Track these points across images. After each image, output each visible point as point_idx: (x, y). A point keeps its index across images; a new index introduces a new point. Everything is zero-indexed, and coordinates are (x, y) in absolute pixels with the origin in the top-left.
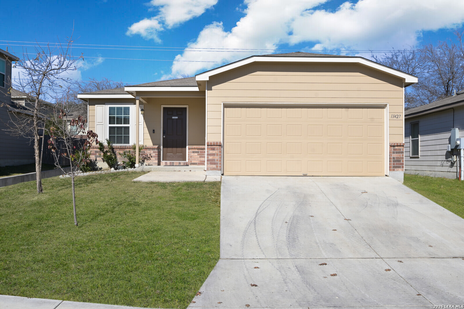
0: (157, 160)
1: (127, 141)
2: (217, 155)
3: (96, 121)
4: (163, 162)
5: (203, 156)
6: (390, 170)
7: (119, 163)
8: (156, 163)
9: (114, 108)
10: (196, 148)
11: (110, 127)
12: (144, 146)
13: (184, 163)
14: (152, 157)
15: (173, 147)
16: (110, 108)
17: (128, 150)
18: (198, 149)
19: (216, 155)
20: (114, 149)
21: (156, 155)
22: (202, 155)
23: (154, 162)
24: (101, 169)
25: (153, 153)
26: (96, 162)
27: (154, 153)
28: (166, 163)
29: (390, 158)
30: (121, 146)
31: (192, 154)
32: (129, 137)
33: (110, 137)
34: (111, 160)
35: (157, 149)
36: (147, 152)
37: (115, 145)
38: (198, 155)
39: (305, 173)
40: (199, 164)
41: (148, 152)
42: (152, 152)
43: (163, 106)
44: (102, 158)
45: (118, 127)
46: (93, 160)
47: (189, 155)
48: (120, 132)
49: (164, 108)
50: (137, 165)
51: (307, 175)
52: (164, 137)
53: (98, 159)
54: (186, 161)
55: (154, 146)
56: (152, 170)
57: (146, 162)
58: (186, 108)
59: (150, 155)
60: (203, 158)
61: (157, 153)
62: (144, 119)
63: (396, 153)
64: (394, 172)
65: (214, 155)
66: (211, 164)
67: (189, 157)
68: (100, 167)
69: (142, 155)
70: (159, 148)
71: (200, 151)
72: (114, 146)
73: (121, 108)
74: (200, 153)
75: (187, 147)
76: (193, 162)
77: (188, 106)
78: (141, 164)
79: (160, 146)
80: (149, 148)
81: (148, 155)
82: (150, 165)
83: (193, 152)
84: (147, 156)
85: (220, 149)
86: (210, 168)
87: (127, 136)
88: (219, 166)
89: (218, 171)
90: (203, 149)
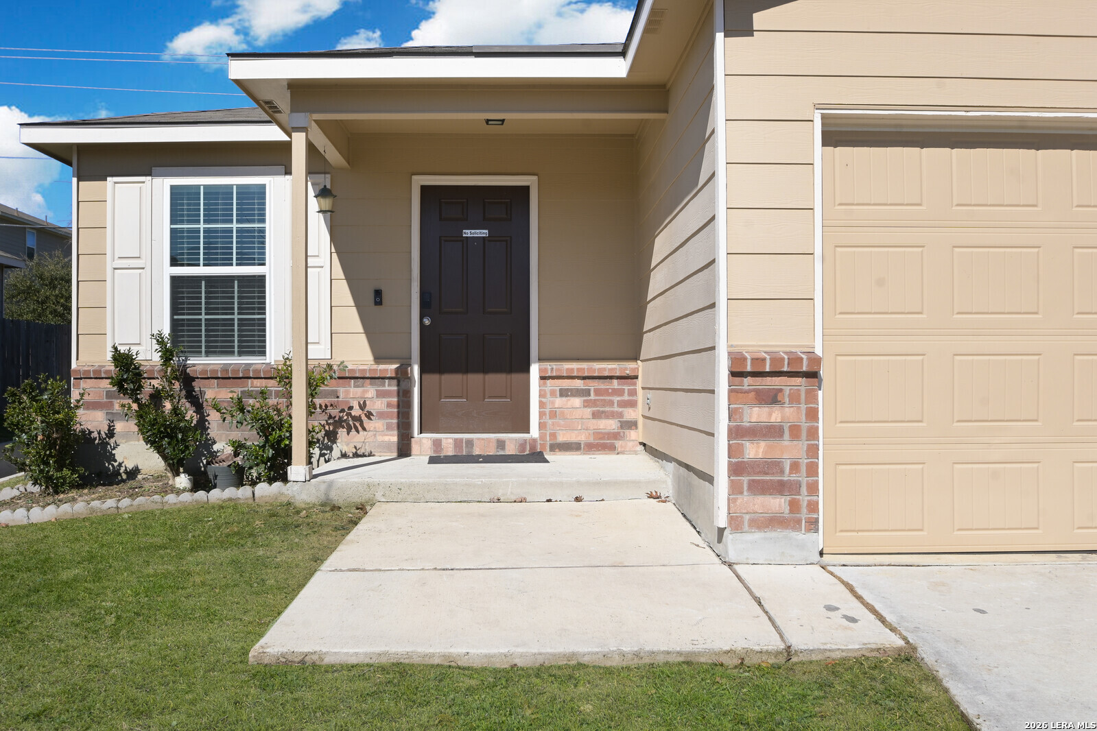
0: (396, 432)
1: (254, 341)
2: (795, 432)
3: (109, 252)
4: (423, 442)
5: (607, 409)
7: (215, 447)
8: (389, 443)
9: (193, 192)
10: (575, 374)
11: (175, 281)
12: (335, 367)
13: (523, 445)
14: (369, 415)
15: (466, 369)
16: (176, 192)
17: (258, 384)
18: (584, 378)
19: (787, 435)
20: (193, 379)
21: (389, 405)
22: (604, 406)
23: (380, 438)
24: (133, 473)
25: (378, 396)
26: (112, 441)
27: (380, 401)
28: (437, 444)
30: (225, 368)
31: (559, 402)
32: (262, 323)
33: (175, 324)
34: (172, 436)
35: (395, 382)
36: (347, 392)
37: (198, 362)
38: (586, 404)
40: (592, 448)
41: (351, 394)
42: (370, 391)
43: (420, 181)
44: (135, 427)
45: (211, 280)
46: (95, 435)
47: (542, 405)
48: (222, 303)
49: (425, 190)
50: (297, 471)
52: (427, 322)
53: (119, 427)
54: (528, 431)
55: (382, 367)
56: (379, 496)
57: (345, 441)
58: (525, 190)
59: (362, 406)
60: (607, 417)
61: (395, 399)
62: (333, 239)
65: (771, 432)
66: (759, 488)
67: (541, 415)
68: (130, 466)
69: (324, 409)
70: (402, 377)
71: (593, 385)
72: (194, 365)
73: (226, 191)
74: (592, 397)
75: (535, 369)
76: (562, 438)
77: (535, 178)
78: (321, 449)
79: (410, 365)
80: (357, 375)
81: (351, 408)
82: (363, 456)
83: (564, 393)
84: (349, 414)
85: (812, 397)
86: (747, 517)
87: (254, 319)
88: (805, 504)
89: (801, 536)
90: (611, 378)
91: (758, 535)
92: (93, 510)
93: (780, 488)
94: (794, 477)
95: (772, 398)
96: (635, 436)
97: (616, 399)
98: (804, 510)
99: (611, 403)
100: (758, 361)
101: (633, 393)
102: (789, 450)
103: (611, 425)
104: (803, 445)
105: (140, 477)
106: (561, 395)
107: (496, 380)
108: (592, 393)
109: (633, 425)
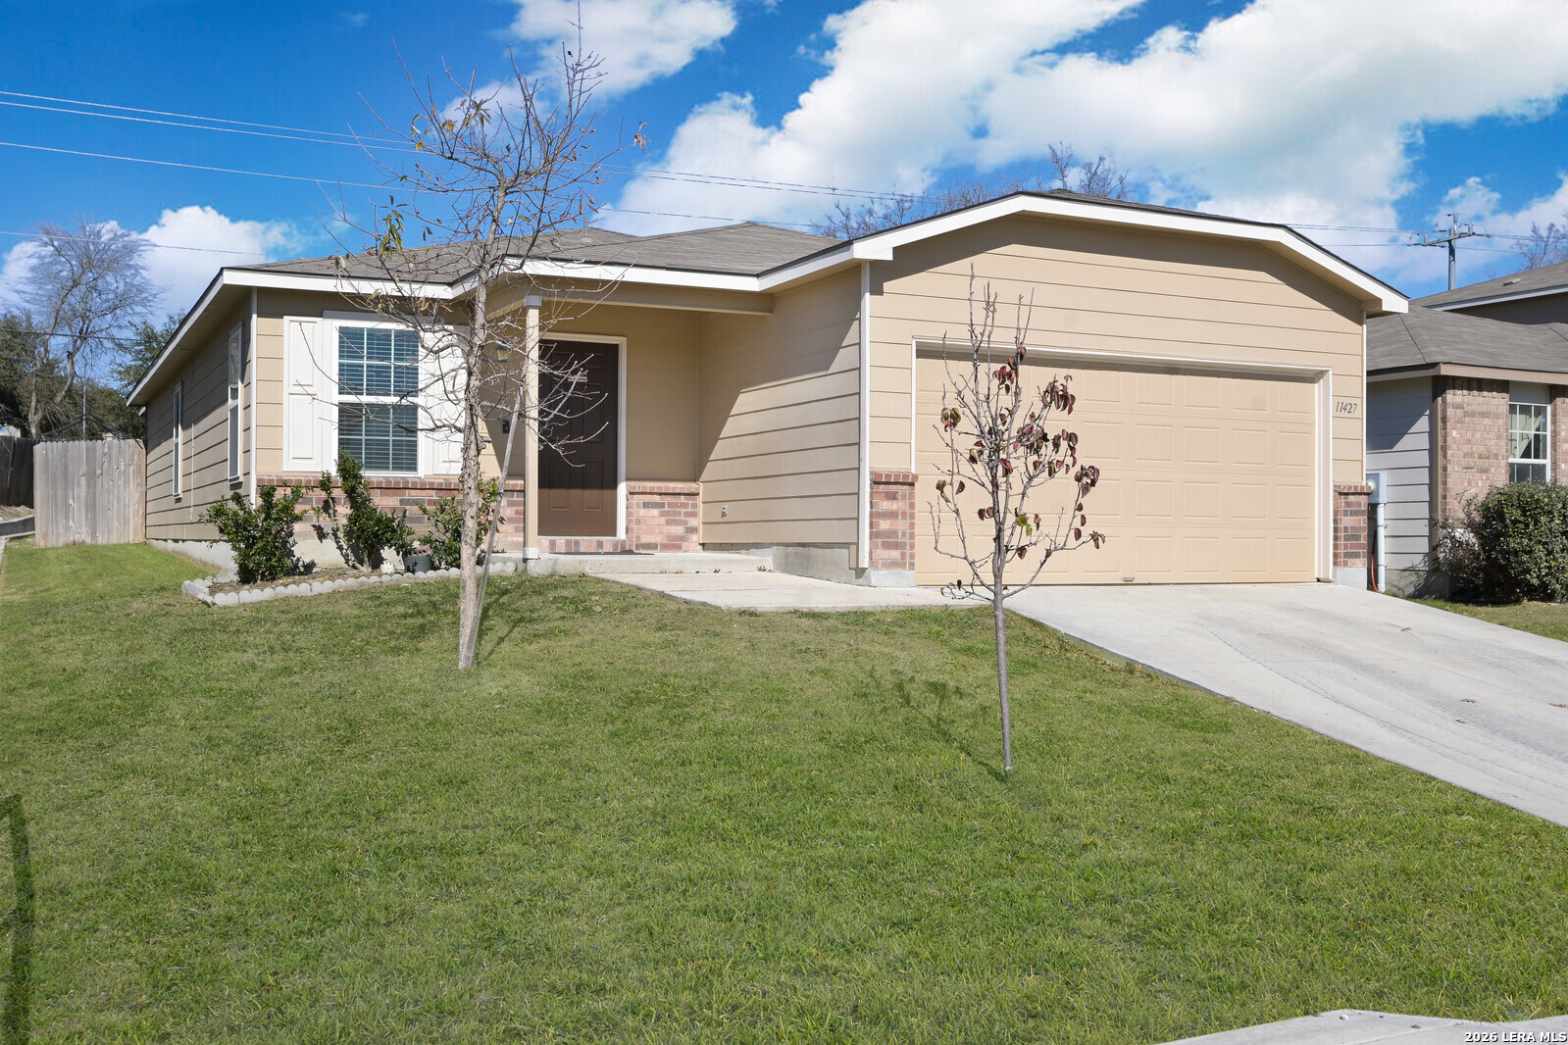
0: (522, 534)
1: (405, 459)
2: (904, 514)
3: (285, 380)
5: (676, 518)
6: (1335, 563)
8: (517, 543)
9: (357, 333)
10: (657, 491)
11: (342, 406)
13: (616, 544)
15: (569, 487)
16: (344, 332)
17: (414, 495)
18: (661, 494)
19: (900, 517)
21: (517, 512)
22: (674, 516)
23: (510, 539)
25: (509, 505)
26: (291, 540)
27: (510, 508)
28: (553, 543)
29: (1336, 530)
30: (388, 481)
31: (642, 512)
33: (342, 443)
35: (522, 494)
37: (369, 474)
38: (662, 514)
39: (1129, 576)
40: (665, 547)
44: (314, 526)
45: (371, 407)
47: (629, 514)
48: (379, 427)
49: (542, 343)
51: (1134, 582)
52: (541, 447)
54: (616, 535)
55: (511, 482)
56: (587, 570)
58: (618, 345)
60: (677, 524)
63: (1351, 515)
64: (1346, 569)
65: (893, 515)
66: (885, 546)
67: (628, 522)
68: (307, 560)
71: (667, 500)
73: (386, 334)
74: (666, 509)
75: (622, 489)
76: (645, 540)
77: (625, 339)
82: (498, 552)
83: (646, 505)
85: (912, 496)
86: (880, 561)
87: (402, 441)
88: (908, 554)
89: (907, 572)
90: (680, 494)
91: (885, 572)
92: (362, 584)
93: (896, 546)
94: (903, 540)
95: (893, 497)
96: (696, 538)
97: (683, 510)
98: (908, 558)
99: (679, 514)
100: (897, 476)
101: (695, 506)
102: (901, 525)
103: (679, 530)
104: (908, 522)
105: (315, 570)
106: (644, 507)
107: (591, 495)
108: (666, 506)
109: (694, 530)
